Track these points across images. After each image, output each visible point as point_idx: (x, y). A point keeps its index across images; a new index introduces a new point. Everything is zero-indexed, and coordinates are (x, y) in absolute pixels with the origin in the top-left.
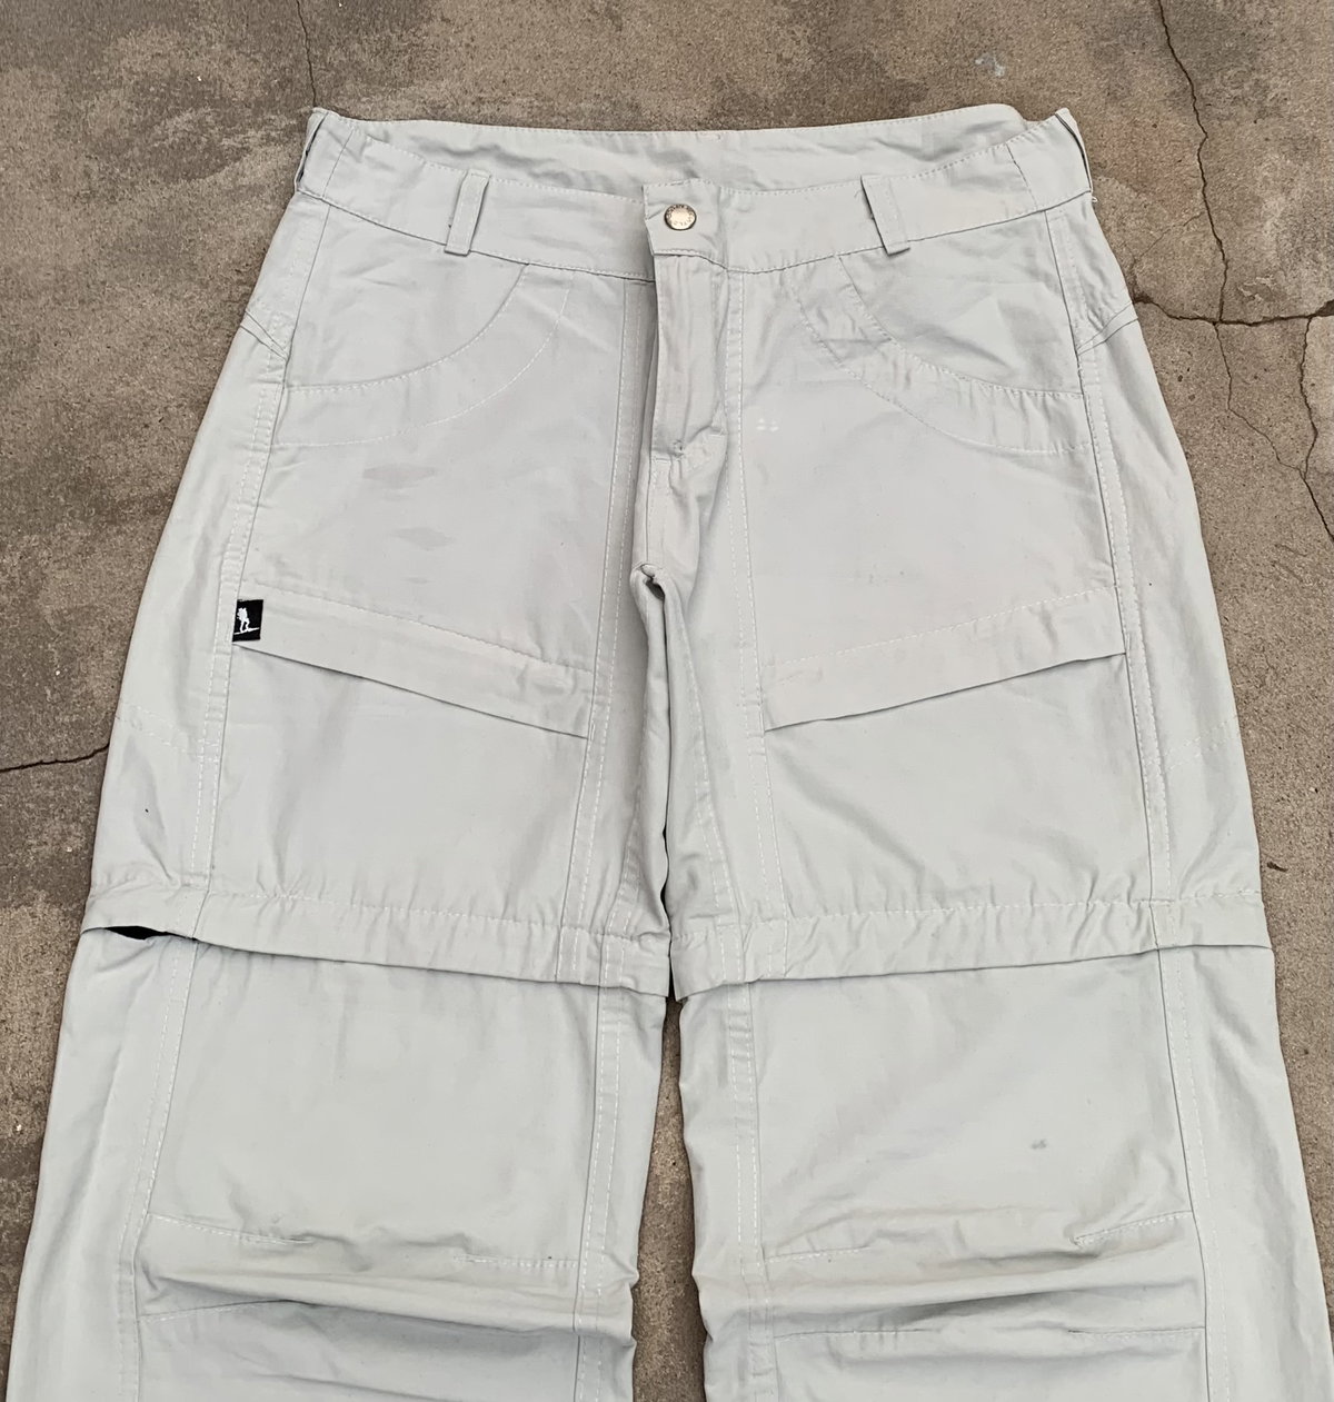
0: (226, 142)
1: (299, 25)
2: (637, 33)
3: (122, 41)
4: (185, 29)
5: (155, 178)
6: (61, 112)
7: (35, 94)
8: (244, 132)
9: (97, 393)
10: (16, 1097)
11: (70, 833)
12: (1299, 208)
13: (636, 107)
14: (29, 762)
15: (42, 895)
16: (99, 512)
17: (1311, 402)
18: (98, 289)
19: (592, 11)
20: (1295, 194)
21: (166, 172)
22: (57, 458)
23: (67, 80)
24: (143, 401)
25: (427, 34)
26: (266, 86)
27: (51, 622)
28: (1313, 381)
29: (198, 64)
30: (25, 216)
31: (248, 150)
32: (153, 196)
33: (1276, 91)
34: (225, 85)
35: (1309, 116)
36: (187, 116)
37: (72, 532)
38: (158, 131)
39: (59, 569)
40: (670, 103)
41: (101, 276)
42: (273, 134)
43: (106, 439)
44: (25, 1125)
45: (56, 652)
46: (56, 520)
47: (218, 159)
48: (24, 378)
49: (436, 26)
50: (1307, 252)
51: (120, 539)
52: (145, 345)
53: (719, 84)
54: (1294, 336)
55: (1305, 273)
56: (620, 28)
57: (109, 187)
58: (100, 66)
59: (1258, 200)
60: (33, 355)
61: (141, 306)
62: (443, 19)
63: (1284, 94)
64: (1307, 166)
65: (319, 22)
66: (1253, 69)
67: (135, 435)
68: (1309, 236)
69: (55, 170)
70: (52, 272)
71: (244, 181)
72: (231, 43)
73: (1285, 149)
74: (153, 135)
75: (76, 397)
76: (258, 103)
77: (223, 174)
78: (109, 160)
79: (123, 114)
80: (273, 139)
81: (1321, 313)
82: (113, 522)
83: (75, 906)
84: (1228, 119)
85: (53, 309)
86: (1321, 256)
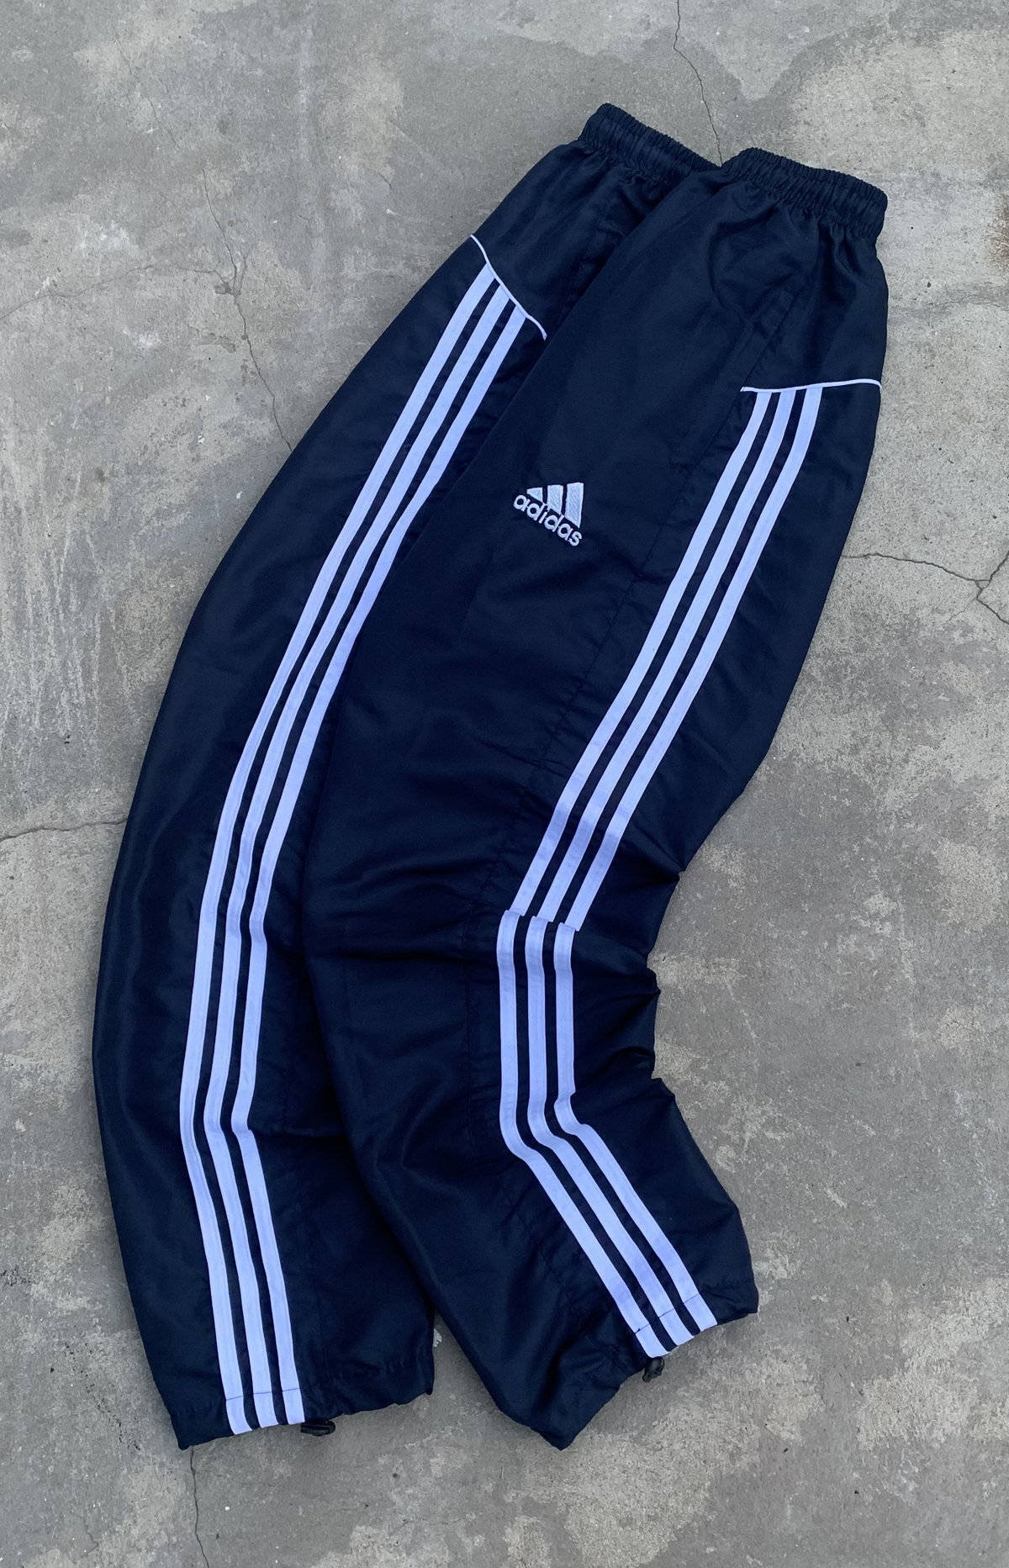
2: (935, 127)
13: (936, 175)
19: (904, 114)
25: (795, 133)
40: (961, 172)
49: (802, 128)
53: (991, 159)
56: (924, 125)
62: (805, 123)
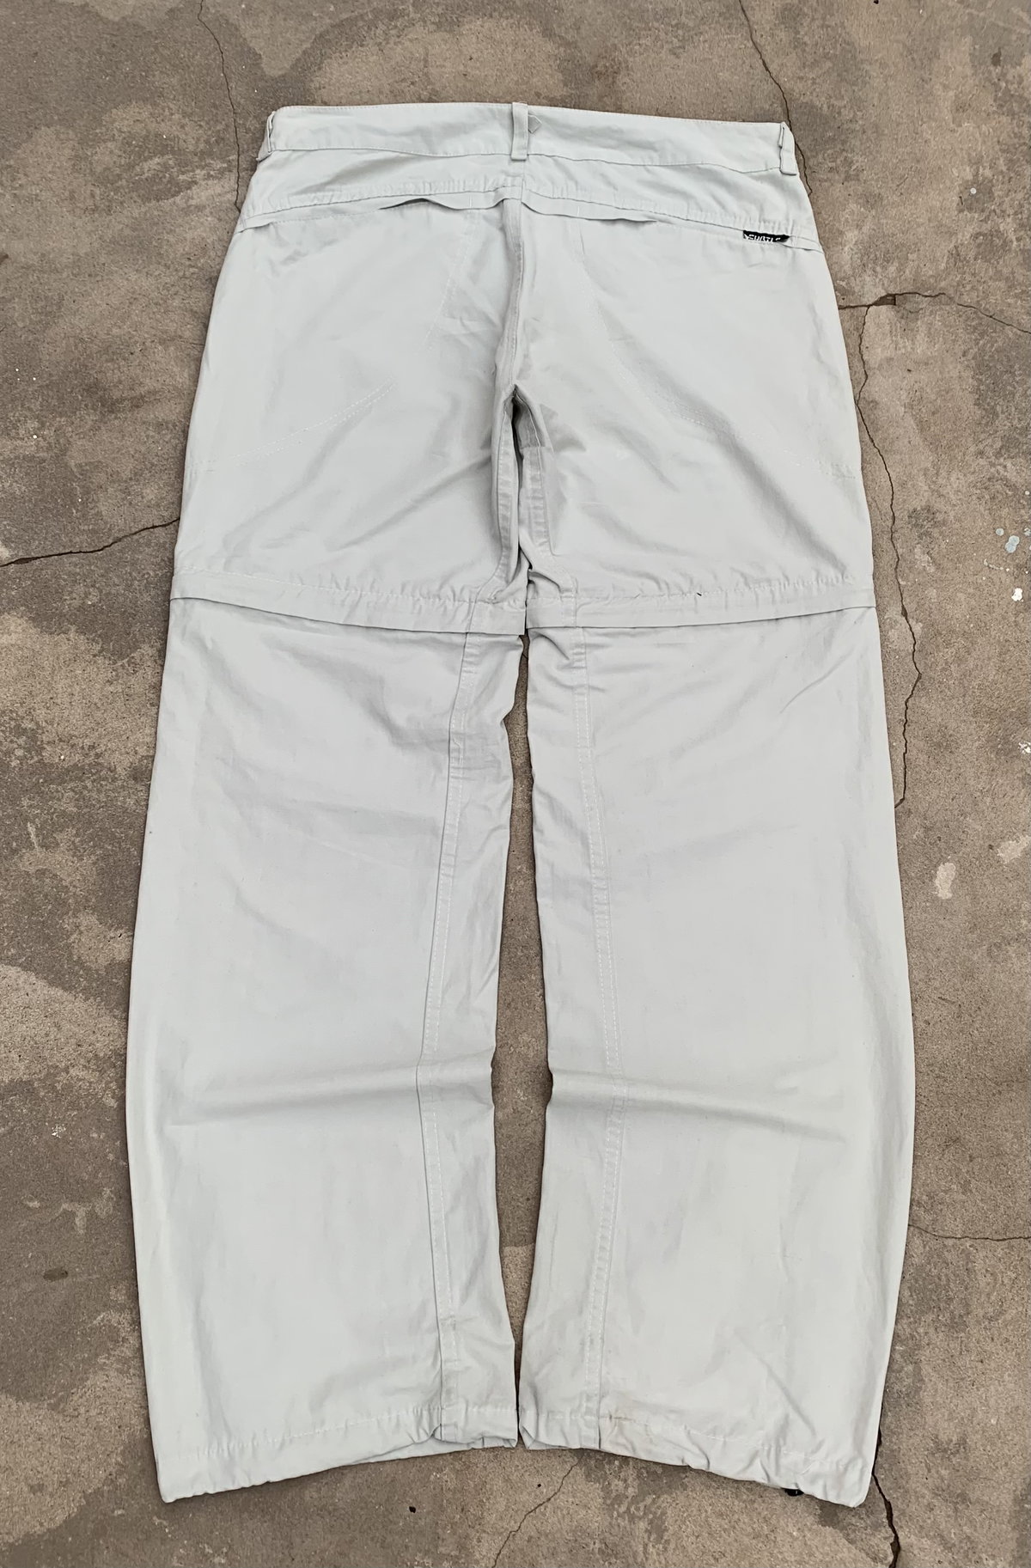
0: (181, 177)
1: (230, 103)
3: (114, 111)
4: (155, 105)
5: (136, 199)
6: (76, 156)
7: (58, 144)
8: (193, 171)
9: (100, 332)
10: (60, 740)
11: (90, 594)
12: (866, 239)
14: (63, 552)
15: (73, 628)
16: (103, 406)
17: (865, 358)
18: (100, 268)
20: (865, 229)
21: (143, 195)
22: (76, 372)
23: (79, 135)
24: (130, 338)
26: (207, 142)
27: (75, 470)
28: (868, 345)
29: (164, 128)
30: (54, 221)
31: (196, 183)
32: (136, 210)
33: (857, 164)
34: (181, 141)
35: (877, 180)
36: (156, 160)
37: (87, 417)
38: (138, 169)
39: (79, 439)
41: (102, 260)
42: (212, 173)
43: (107, 361)
44: (66, 756)
45: (78, 488)
46: (76, 408)
47: (176, 188)
48: (54, 322)
50: (870, 266)
51: (116, 422)
52: (130, 303)
54: (857, 318)
55: (868, 279)
57: (107, 204)
58: (101, 125)
59: (841, 233)
60: (60, 308)
61: (127, 279)
63: (862, 166)
64: (873, 212)
65: (242, 101)
66: (844, 150)
67: (124, 359)
68: (872, 256)
69: (72, 192)
70: (71, 257)
71: (193, 202)
72: (185, 114)
73: (861, 201)
74: (134, 172)
75: (88, 334)
76: (202, 152)
77: (179, 197)
78: (106, 187)
79: (115, 158)
80: (212, 176)
81: (876, 304)
82: (113, 412)
83: (94, 635)
84: (826, 181)
85: (72, 279)
86: (878, 269)
